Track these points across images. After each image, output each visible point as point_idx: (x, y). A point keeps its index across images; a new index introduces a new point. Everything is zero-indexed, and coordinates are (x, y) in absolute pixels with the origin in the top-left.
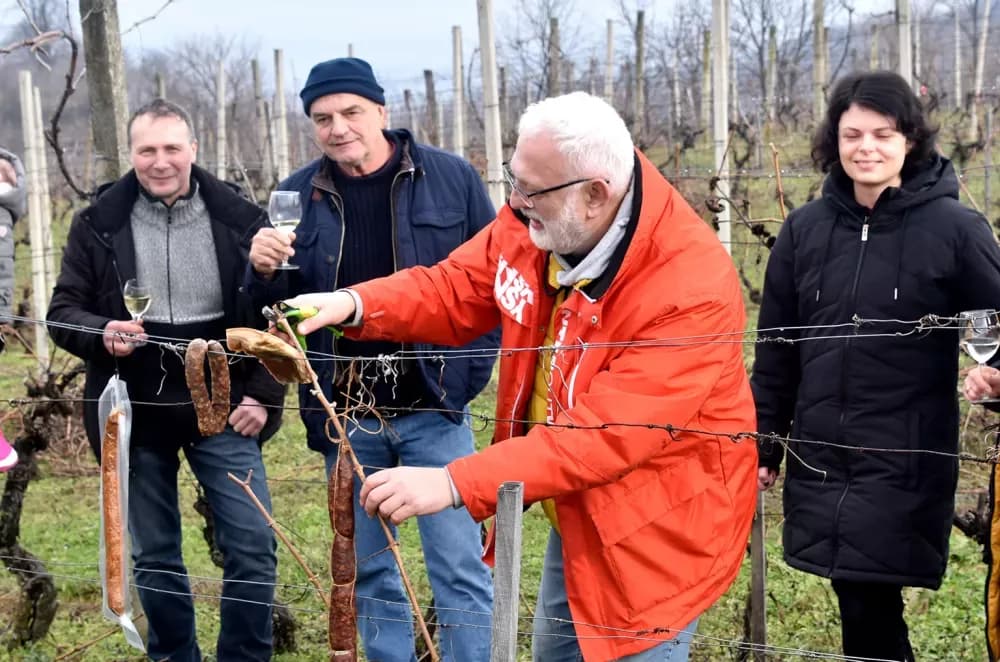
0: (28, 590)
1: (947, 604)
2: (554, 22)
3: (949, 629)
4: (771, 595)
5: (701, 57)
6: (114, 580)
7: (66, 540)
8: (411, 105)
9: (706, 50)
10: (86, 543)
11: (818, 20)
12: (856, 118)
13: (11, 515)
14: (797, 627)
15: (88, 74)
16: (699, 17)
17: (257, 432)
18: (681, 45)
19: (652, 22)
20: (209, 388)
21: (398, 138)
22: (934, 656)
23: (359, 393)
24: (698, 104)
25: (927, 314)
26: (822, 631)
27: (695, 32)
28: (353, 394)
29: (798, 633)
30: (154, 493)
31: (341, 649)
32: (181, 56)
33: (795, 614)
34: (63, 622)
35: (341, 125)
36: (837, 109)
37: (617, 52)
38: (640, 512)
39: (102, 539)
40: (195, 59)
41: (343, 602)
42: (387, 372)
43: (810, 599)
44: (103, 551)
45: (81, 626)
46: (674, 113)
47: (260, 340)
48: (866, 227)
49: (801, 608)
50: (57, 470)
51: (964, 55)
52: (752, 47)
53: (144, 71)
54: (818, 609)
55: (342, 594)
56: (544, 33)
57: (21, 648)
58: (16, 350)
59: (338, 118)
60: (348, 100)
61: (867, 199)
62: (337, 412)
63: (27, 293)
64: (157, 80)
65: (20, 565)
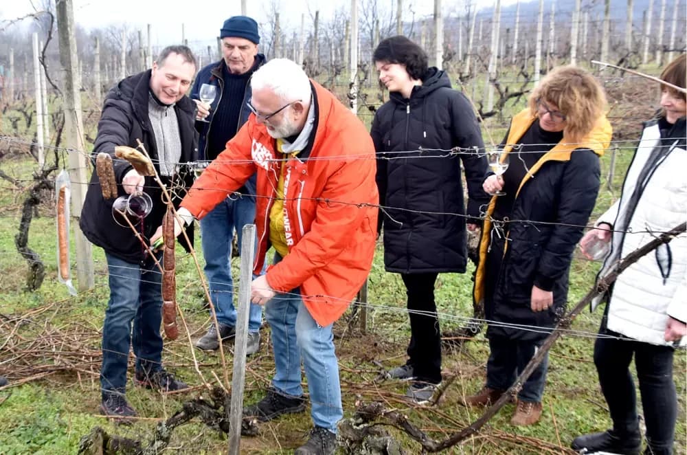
0: (32, 267)
1: (450, 284)
2: (277, 15)
3: (450, 296)
4: (370, 280)
5: (344, 34)
6: (64, 264)
7: (50, 245)
8: (211, 53)
9: (347, 30)
11: (398, 17)
13: (24, 233)
14: (381, 294)
15: (58, 30)
16: (344, 15)
18: (335, 29)
19: (322, 18)
22: (443, 308)
23: (177, 180)
24: (342, 55)
25: (455, 146)
26: (392, 296)
27: (342, 22)
28: (175, 181)
29: (381, 297)
31: (168, 300)
32: (108, 30)
33: (381, 288)
34: (48, 282)
37: (306, 31)
39: (58, 245)
40: (114, 32)
41: (169, 279)
42: (191, 170)
43: (387, 282)
44: (58, 251)
45: (55, 283)
46: (331, 60)
47: (131, 152)
48: (408, 107)
49: (383, 286)
50: (47, 214)
51: (463, 35)
52: (368, 29)
53: (91, 37)
54: (391, 286)
55: (169, 275)
56: (272, 22)
57: (29, 293)
58: (31, 160)
62: (167, 189)
63: (36, 135)
64: (96, 39)
65: (29, 256)
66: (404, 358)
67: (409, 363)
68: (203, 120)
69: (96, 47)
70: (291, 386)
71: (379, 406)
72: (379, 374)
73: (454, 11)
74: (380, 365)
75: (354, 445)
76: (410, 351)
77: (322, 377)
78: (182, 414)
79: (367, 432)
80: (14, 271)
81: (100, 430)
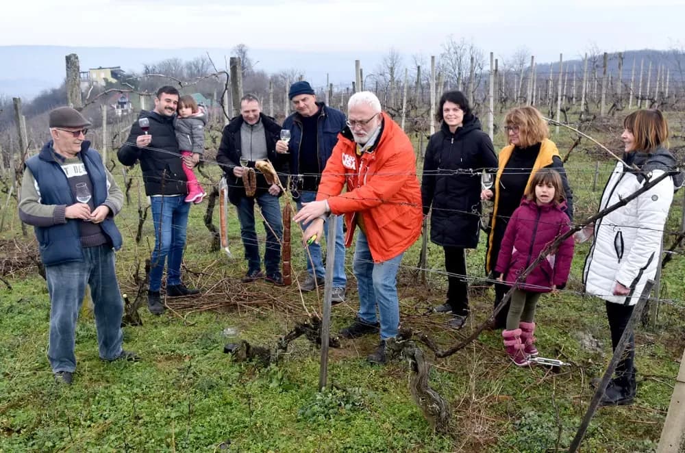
0: (214, 237)
10: (235, 223)
12: (447, 105)
13: (209, 214)
15: (232, 84)
17: (277, 194)
20: (250, 182)
21: (320, 105)
30: (247, 211)
31: (285, 261)
35: (302, 104)
36: (442, 103)
38: (388, 217)
42: (300, 180)
48: (453, 139)
59: (301, 102)
60: (303, 96)
61: (453, 130)
65: (213, 229)
66: (445, 299)
67: (448, 302)
68: (286, 152)
69: (270, 88)
70: (370, 317)
71: (411, 329)
72: (428, 309)
73: (513, 67)
74: (430, 303)
75: (396, 353)
76: (449, 295)
77: (388, 309)
78: (294, 333)
79: (404, 345)
80: (204, 239)
81: (245, 342)
